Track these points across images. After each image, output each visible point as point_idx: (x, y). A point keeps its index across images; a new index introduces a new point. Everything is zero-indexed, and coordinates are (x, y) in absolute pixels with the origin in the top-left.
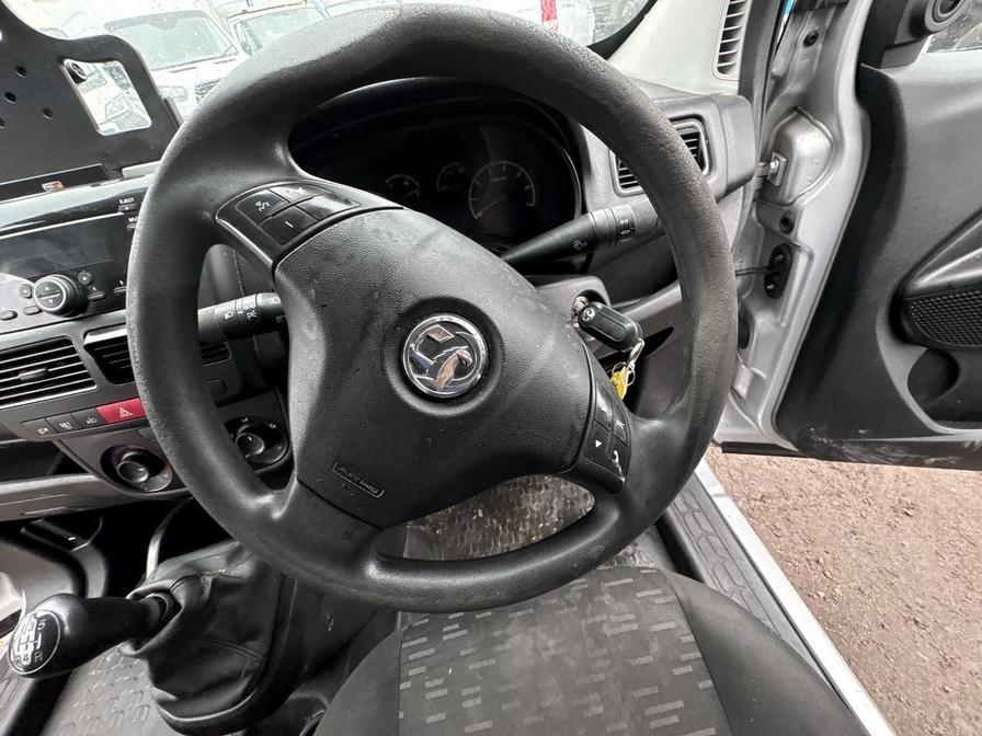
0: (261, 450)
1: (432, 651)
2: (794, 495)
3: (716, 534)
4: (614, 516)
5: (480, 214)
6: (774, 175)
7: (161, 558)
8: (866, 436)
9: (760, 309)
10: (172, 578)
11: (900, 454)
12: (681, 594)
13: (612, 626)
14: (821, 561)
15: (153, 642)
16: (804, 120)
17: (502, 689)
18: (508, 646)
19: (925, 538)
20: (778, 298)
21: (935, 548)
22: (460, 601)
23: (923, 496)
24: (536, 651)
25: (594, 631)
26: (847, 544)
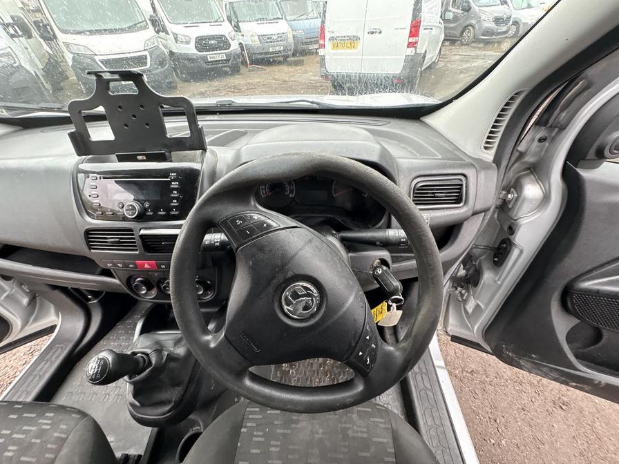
0: (201, 293)
1: (261, 417)
2: (492, 375)
3: (432, 390)
4: (360, 388)
5: (337, 195)
6: (510, 202)
7: (142, 332)
8: (535, 359)
9: (488, 269)
10: (150, 348)
11: (555, 375)
12: (394, 425)
13: (354, 432)
14: (498, 421)
15: (138, 378)
16: (532, 177)
17: (291, 447)
18: (299, 426)
19: (568, 426)
20: (499, 267)
21: (573, 434)
22: (281, 405)
23: (576, 399)
24: (312, 432)
25: (344, 431)
26: (517, 416)
